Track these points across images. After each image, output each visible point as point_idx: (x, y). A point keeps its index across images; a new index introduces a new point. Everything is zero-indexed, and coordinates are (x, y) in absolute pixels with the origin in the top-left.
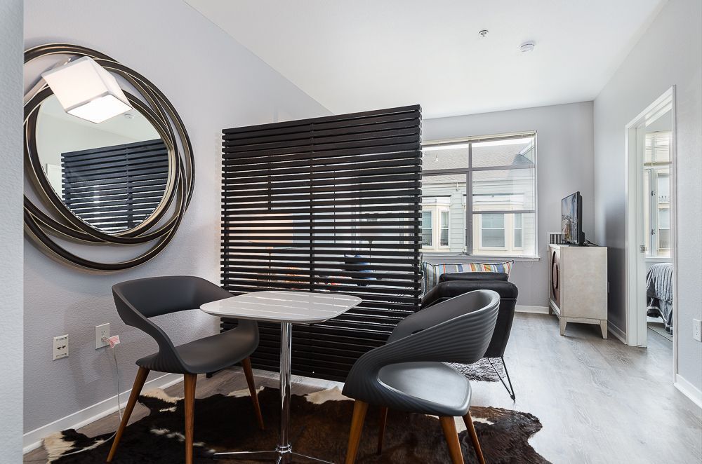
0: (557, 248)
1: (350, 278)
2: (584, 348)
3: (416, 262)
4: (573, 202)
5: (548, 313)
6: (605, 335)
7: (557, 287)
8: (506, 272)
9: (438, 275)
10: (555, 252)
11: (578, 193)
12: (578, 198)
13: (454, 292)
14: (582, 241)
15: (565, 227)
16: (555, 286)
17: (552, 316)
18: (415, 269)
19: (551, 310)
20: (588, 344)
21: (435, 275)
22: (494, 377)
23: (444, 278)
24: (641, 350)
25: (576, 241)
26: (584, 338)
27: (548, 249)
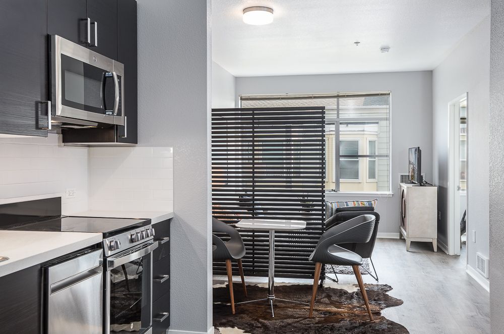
0: (405, 186)
1: (246, 211)
2: (421, 258)
3: (323, 201)
4: (415, 154)
5: (399, 238)
6: (435, 249)
7: (405, 217)
8: (373, 206)
9: (334, 209)
10: (403, 190)
11: (419, 148)
12: (418, 151)
13: (345, 218)
14: (421, 183)
15: (411, 170)
16: (404, 216)
17: (402, 239)
18: (323, 205)
19: (401, 235)
20: (424, 255)
21: (332, 209)
22: (365, 272)
23: (338, 210)
24: (456, 257)
25: (417, 183)
26: (422, 252)
27: (399, 187)
